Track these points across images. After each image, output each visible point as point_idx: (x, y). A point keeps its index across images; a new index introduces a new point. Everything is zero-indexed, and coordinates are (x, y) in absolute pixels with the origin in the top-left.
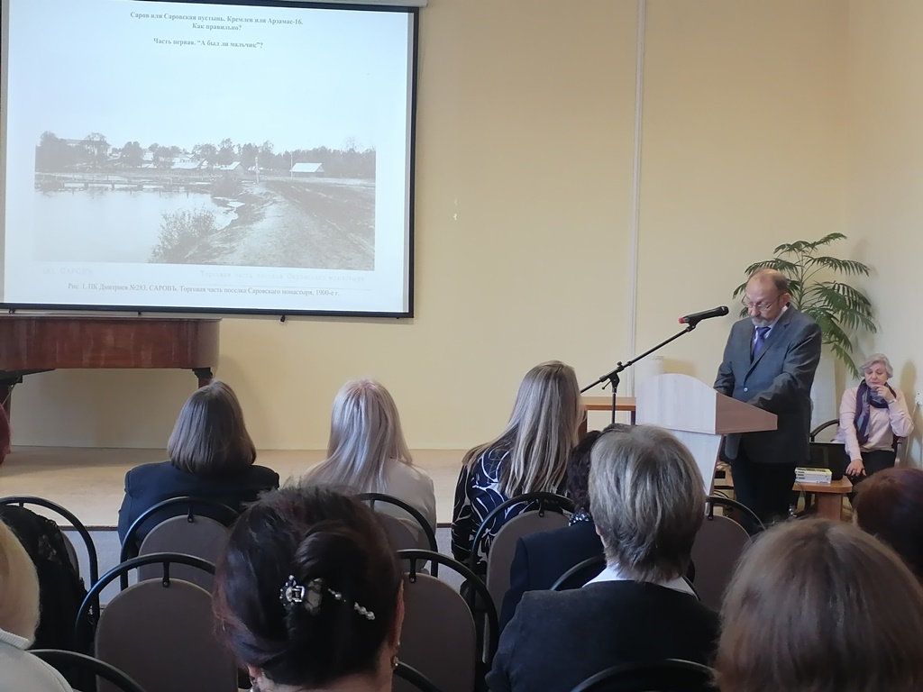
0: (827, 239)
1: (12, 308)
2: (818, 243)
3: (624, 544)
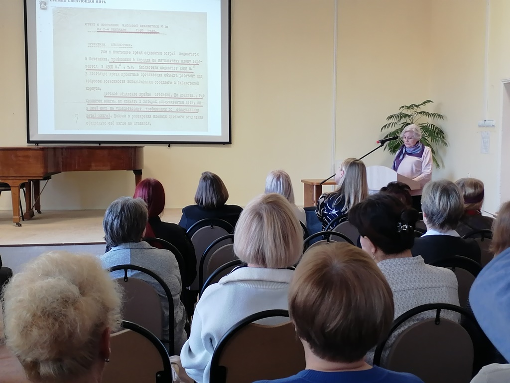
0: (424, 103)
1: (37, 142)
2: (421, 105)
3: (434, 218)
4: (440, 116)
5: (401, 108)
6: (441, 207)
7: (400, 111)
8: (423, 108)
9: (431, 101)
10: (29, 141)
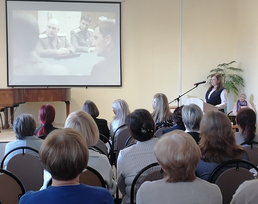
0: (231, 63)
1: (13, 86)
2: (229, 64)
3: (189, 125)
4: (240, 70)
5: (219, 65)
6: (192, 119)
7: (218, 67)
8: (230, 66)
9: (235, 62)
10: (8, 86)
